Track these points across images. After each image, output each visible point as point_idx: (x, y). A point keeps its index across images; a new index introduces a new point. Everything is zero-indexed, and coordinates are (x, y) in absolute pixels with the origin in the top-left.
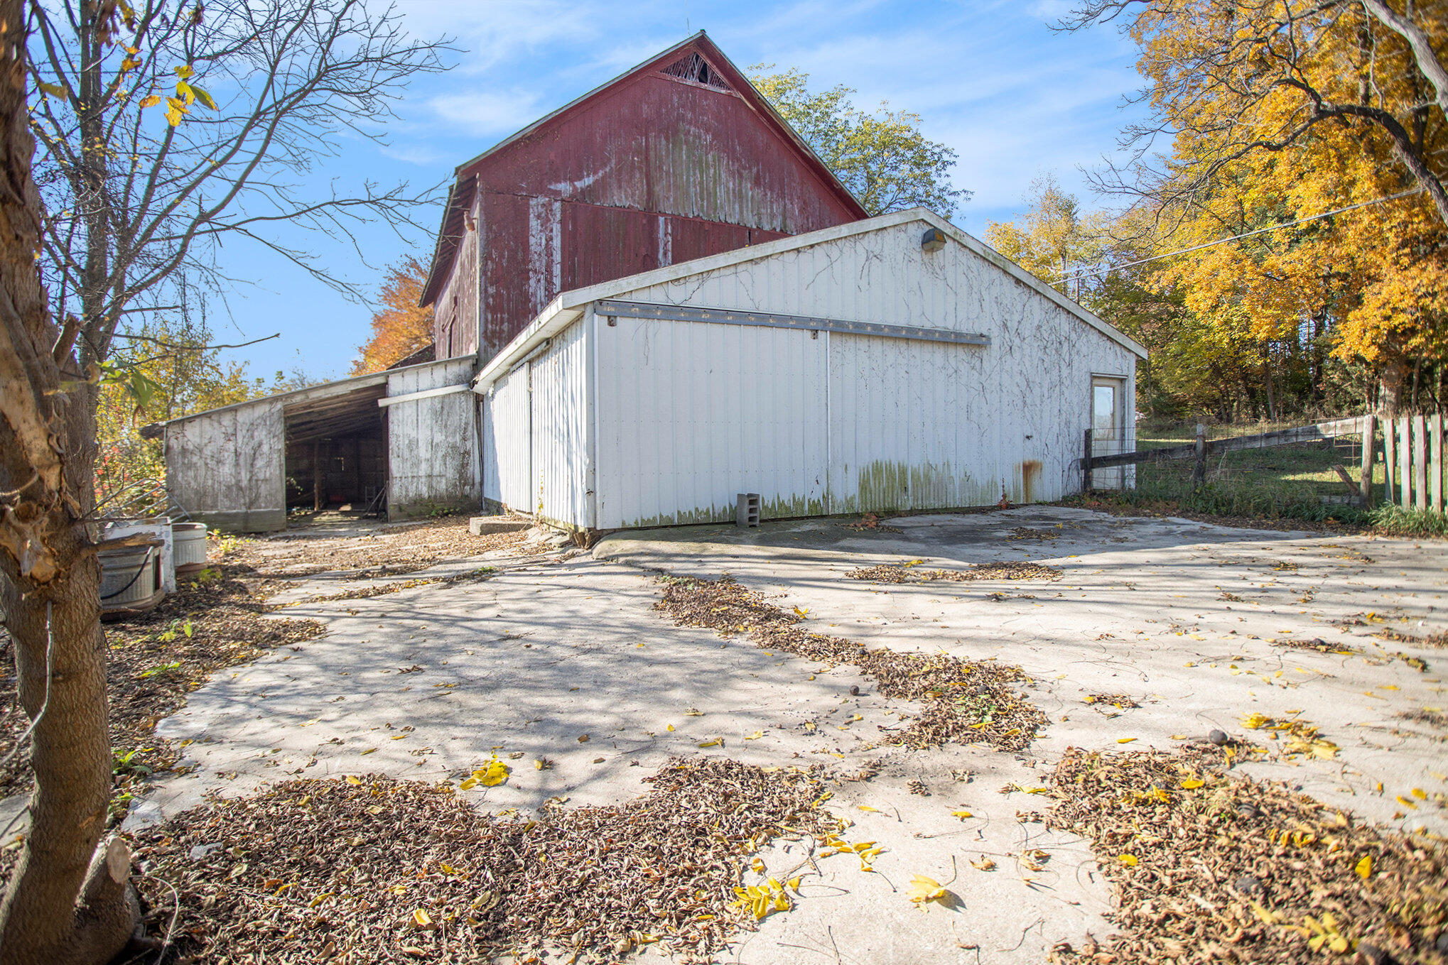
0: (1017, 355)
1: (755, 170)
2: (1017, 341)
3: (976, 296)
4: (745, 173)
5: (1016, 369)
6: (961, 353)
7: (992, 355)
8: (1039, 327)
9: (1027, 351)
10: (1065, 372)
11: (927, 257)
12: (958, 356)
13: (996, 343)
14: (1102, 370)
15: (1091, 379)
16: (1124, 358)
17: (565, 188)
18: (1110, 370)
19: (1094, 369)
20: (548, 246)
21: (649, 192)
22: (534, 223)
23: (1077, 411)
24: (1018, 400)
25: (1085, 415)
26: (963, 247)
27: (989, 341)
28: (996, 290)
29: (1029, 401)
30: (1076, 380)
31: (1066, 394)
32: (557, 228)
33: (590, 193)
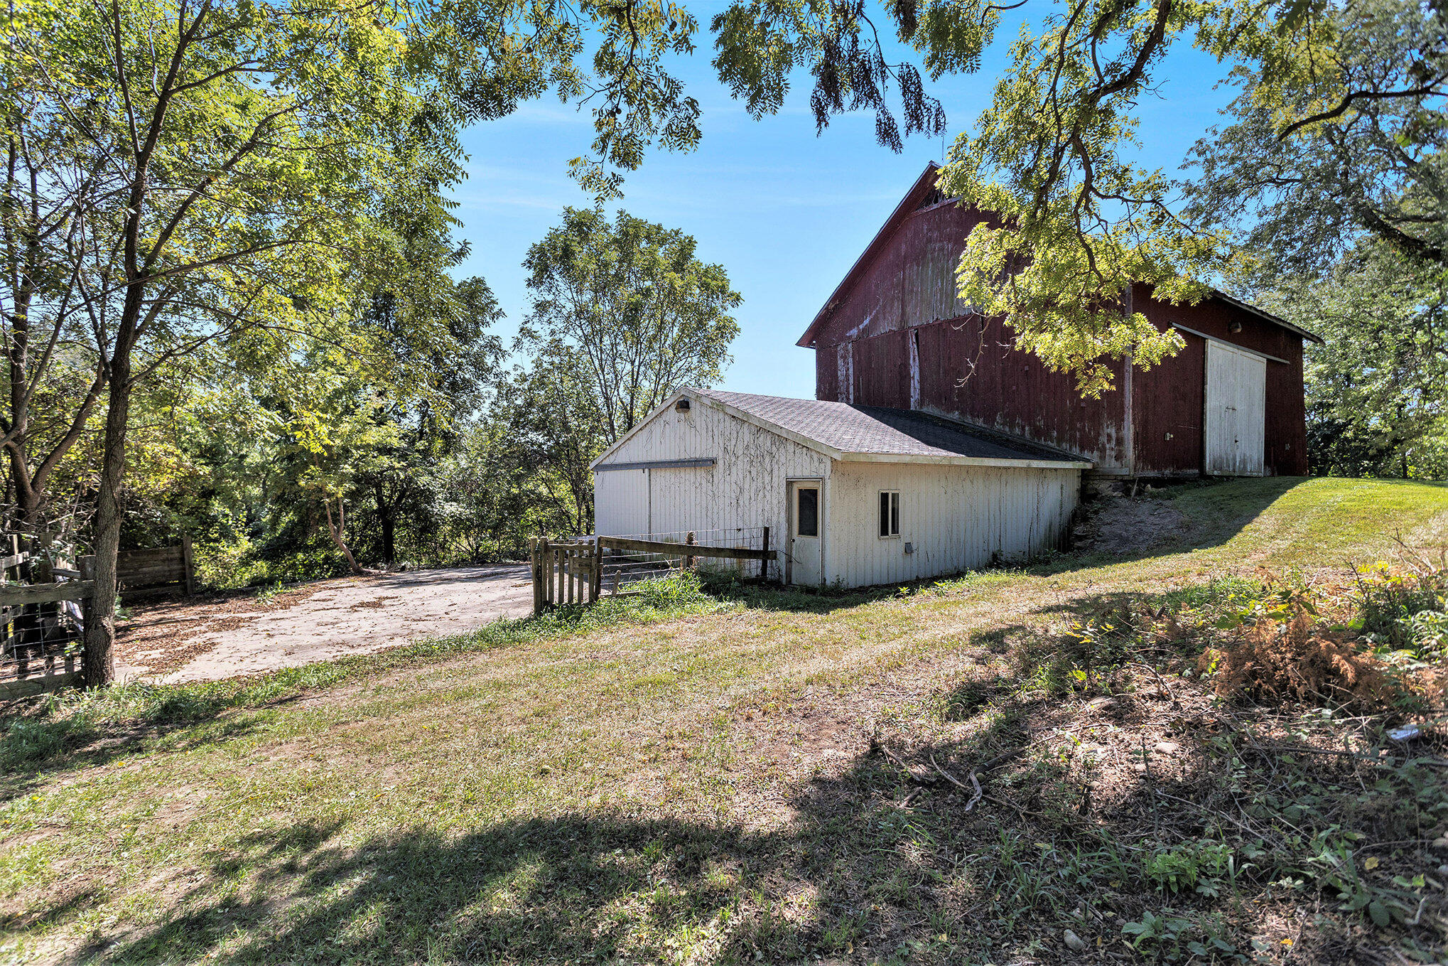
0: (733, 470)
2: (734, 459)
3: (710, 433)
5: (733, 480)
6: (703, 472)
7: (718, 473)
8: (747, 447)
9: (740, 466)
10: (767, 479)
11: (682, 416)
12: (700, 476)
13: (720, 463)
14: (798, 474)
15: (790, 484)
16: (820, 461)
17: (854, 332)
18: (806, 473)
19: (791, 474)
20: (847, 375)
21: (903, 314)
22: (840, 362)
23: (776, 510)
24: (734, 502)
25: (783, 514)
26: (702, 404)
27: (713, 462)
28: (721, 425)
29: (741, 502)
30: (775, 485)
31: (768, 497)
32: (851, 360)
33: (866, 330)
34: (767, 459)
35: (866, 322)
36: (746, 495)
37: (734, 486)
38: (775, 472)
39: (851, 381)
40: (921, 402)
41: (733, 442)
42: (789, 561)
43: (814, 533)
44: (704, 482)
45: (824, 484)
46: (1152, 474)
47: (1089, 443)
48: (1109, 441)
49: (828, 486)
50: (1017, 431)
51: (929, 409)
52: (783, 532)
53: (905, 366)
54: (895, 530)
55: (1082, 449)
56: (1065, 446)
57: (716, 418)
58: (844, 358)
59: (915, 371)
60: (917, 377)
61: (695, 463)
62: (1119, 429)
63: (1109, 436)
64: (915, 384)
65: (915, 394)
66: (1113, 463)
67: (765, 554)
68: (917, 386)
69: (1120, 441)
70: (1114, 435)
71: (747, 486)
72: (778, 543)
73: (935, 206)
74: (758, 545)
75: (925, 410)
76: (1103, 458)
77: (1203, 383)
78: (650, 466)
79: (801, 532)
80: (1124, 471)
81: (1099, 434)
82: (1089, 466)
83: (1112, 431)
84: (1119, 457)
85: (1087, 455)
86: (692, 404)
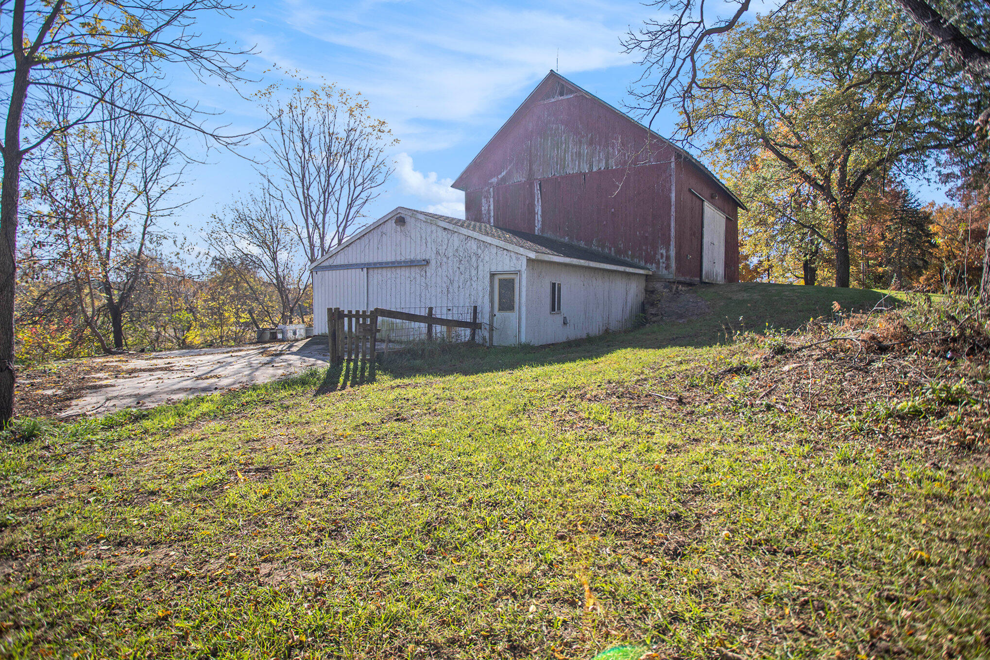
0: (444, 267)
1: (590, 136)
2: (445, 259)
3: (424, 241)
4: (584, 140)
5: (444, 274)
6: (417, 270)
7: (431, 270)
8: (457, 250)
9: (450, 264)
10: (474, 273)
11: (399, 228)
12: (415, 272)
13: (433, 262)
14: (500, 269)
15: (492, 275)
16: (518, 259)
17: (494, 180)
18: (506, 268)
19: (493, 269)
20: (489, 210)
21: (531, 169)
22: (484, 201)
23: (481, 295)
24: (445, 291)
25: (487, 297)
26: (417, 219)
27: (427, 262)
28: (434, 236)
29: (451, 290)
30: (480, 277)
31: (474, 285)
32: (492, 200)
33: (504, 179)
34: (474, 259)
35: (504, 174)
36: (456, 285)
37: (445, 279)
38: (480, 268)
39: (492, 214)
40: (542, 230)
41: (445, 247)
42: (492, 329)
43: (511, 308)
44: (418, 276)
45: (521, 275)
46: (682, 279)
47: (650, 259)
48: (662, 258)
49: (524, 276)
50: (607, 250)
51: (549, 235)
52: (487, 309)
53: (532, 206)
54: (559, 309)
55: (646, 262)
56: (636, 260)
57: (429, 230)
58: (487, 198)
59: (538, 209)
60: (540, 213)
61: (411, 264)
62: (668, 250)
63: (662, 254)
64: (539, 217)
65: (538, 226)
66: (665, 272)
67: (474, 325)
68: (540, 219)
69: (668, 258)
70: (665, 254)
71: (456, 279)
72: (484, 318)
73: (553, 100)
74: (468, 318)
75: (545, 235)
76: (658, 268)
77: (702, 227)
78: (369, 267)
79: (501, 309)
80: (671, 276)
81: (655, 254)
82: (651, 273)
83: (664, 251)
84: (667, 267)
85: (649, 266)
86: (408, 219)
